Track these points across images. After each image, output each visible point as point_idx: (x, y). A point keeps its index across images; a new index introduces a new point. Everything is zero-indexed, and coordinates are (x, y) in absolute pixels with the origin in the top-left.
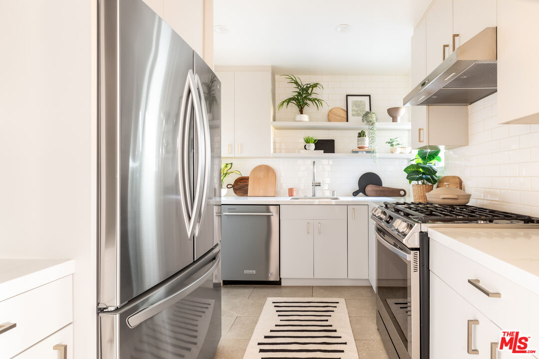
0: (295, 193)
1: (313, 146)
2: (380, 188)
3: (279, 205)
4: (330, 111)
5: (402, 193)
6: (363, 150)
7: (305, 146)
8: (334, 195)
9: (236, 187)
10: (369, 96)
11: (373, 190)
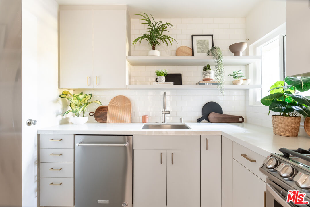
0: (147, 120)
1: (164, 79)
2: (221, 116)
3: (133, 135)
4: (178, 49)
5: (240, 119)
6: (209, 82)
7: (157, 79)
8: (181, 122)
9: (97, 115)
10: (212, 36)
11: (215, 117)
